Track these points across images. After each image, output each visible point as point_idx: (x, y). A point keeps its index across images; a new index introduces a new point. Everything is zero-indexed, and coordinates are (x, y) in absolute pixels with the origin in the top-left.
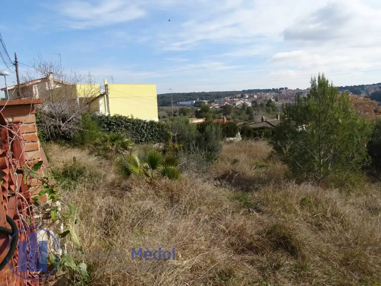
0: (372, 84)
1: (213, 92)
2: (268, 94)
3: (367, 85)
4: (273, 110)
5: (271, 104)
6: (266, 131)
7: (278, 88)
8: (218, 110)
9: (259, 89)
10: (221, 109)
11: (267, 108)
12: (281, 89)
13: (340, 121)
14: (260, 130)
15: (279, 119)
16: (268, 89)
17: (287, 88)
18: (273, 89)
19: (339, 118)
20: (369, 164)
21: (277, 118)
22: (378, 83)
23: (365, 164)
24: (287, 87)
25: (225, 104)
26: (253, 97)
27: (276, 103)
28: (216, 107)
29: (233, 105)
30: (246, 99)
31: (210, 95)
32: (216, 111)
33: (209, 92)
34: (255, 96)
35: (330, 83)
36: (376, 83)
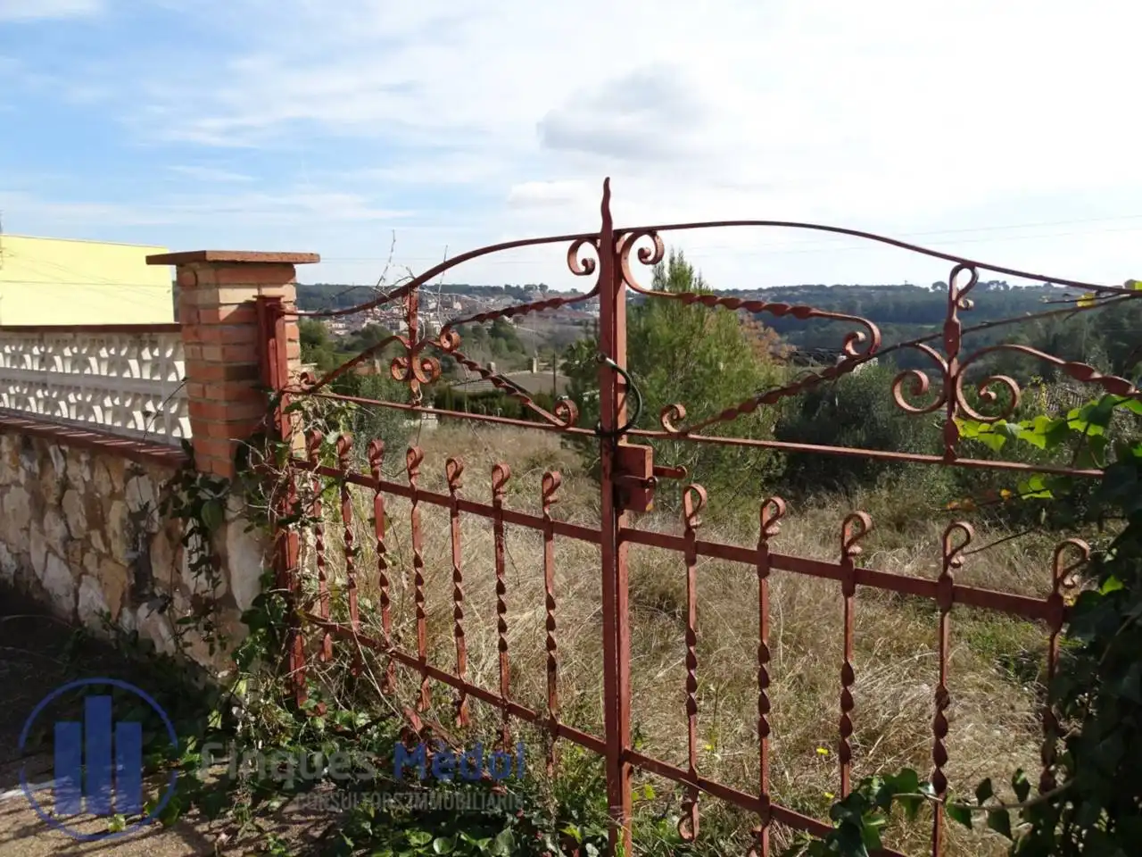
0: (756, 288)
1: (327, 286)
2: (492, 300)
3: (746, 291)
4: (511, 348)
5: (502, 329)
6: (504, 404)
7: (522, 286)
8: (345, 342)
9: (467, 286)
10: (355, 339)
11: (493, 341)
12: (528, 288)
13: (722, 366)
14: (490, 400)
15: (535, 370)
16: (492, 285)
17: (546, 287)
18: (507, 286)
19: (718, 359)
20: (780, 473)
21: (531, 369)
22: (771, 286)
23: (771, 472)
24: (545, 283)
25: (364, 325)
26: (449, 305)
27: (515, 326)
28: (337, 332)
29: (392, 328)
30: (432, 311)
31: (318, 295)
32: (340, 344)
33: (313, 283)
34: (458, 306)
35: (695, 275)
36: (765, 287)
